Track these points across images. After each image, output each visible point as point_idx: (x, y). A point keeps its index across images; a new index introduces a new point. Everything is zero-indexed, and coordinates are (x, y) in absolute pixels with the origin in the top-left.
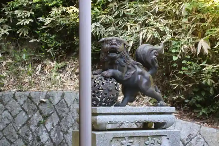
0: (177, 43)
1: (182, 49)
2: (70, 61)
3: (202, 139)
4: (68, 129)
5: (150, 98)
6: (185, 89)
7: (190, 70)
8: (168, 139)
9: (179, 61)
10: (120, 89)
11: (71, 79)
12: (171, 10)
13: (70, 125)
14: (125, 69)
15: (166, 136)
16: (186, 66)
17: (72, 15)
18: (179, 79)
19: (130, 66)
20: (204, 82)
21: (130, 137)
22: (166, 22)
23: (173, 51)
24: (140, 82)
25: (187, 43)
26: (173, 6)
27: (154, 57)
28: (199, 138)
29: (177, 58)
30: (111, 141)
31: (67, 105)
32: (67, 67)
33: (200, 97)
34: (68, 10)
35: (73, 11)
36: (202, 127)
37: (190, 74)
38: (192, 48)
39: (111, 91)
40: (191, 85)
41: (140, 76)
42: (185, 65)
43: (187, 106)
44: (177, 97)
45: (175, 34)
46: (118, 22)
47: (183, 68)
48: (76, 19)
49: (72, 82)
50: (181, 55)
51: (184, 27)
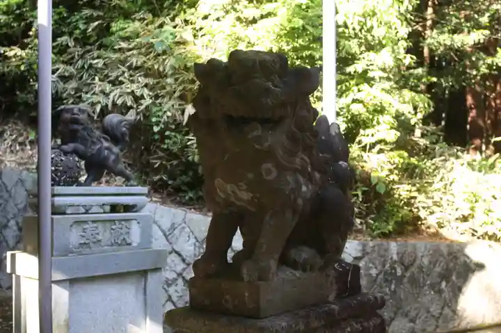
0: (158, 109)
1: (165, 117)
2: (10, 125)
3: (188, 228)
4: (8, 221)
5: (124, 179)
6: (169, 167)
7: (175, 143)
8: (138, 223)
9: (161, 132)
10: (83, 167)
11: (12, 152)
12: (153, 65)
13: (11, 216)
14: (89, 144)
15: (136, 220)
16: (170, 139)
17: (14, 60)
18: (161, 154)
19: (95, 140)
20: (190, 158)
21: (94, 222)
22: (146, 81)
23: (154, 120)
24: (107, 158)
25: (171, 109)
26: (155, 60)
27: (124, 129)
28: (184, 228)
29: (159, 128)
30: (71, 226)
31: (6, 187)
32: (5, 135)
33: (187, 178)
34: (7, 52)
35: (16, 54)
36: (188, 214)
37: (175, 149)
38: (177, 116)
39: (72, 168)
40: (175, 162)
41: (106, 152)
42: (169, 137)
43: (172, 188)
44: (158, 177)
45: (157, 97)
46: (82, 76)
47: (167, 141)
48: (20, 66)
49: (13, 155)
50: (164, 124)
51: (168, 88)
